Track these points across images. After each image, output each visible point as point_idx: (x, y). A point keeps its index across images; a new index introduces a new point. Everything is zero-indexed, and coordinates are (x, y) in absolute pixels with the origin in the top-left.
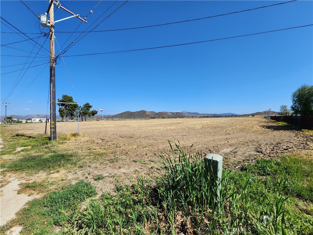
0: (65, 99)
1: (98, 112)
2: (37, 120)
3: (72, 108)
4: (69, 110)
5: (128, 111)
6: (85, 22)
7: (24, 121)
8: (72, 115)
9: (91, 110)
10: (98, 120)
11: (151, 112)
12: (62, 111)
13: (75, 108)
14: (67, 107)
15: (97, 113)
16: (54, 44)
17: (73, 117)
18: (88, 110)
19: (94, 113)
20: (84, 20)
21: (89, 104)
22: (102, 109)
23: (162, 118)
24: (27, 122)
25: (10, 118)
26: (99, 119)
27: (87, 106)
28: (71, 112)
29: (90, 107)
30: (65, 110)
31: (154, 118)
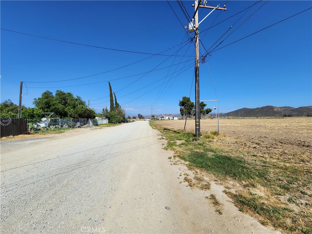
0: (184, 100)
1: (212, 110)
2: (167, 118)
3: (190, 107)
4: (187, 109)
5: (245, 108)
6: (224, 10)
7: (160, 119)
8: (190, 113)
9: (206, 108)
10: (213, 119)
11: (283, 107)
12: (182, 111)
13: (192, 107)
14: (186, 107)
15: (211, 112)
16: (198, 45)
17: (190, 115)
18: (203, 108)
19: (208, 111)
20: (223, 9)
21: (203, 103)
22: (215, 106)
23: (308, 116)
24: (161, 119)
25: (153, 116)
26: (213, 117)
27: (202, 105)
28: (189, 111)
29: (205, 105)
30: (184, 109)
31: (290, 116)
